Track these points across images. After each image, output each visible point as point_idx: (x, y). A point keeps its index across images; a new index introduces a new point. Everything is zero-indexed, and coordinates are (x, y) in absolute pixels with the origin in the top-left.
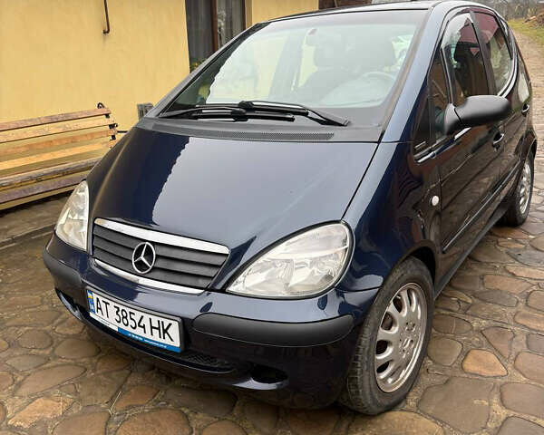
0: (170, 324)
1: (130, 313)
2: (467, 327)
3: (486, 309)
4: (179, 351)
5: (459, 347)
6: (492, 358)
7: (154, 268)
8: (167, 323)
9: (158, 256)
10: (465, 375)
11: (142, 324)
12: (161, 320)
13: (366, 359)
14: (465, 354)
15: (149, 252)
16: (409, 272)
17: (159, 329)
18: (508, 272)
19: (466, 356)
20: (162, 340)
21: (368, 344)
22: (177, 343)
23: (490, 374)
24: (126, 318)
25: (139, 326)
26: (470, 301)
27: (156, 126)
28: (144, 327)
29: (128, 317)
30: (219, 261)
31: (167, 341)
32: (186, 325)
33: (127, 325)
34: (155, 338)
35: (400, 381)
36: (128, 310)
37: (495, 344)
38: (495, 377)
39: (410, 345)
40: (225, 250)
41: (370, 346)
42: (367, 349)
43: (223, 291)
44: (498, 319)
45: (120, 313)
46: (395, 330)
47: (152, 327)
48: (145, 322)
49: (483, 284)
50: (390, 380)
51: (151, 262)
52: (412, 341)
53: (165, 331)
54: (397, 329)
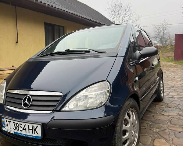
0: (37, 127)
1: (20, 124)
2: (152, 132)
3: (157, 126)
4: (40, 139)
5: (150, 138)
7: (31, 105)
9: (33, 100)
11: (25, 129)
12: (33, 125)
15: (29, 99)
16: (132, 103)
17: (32, 129)
18: (162, 114)
19: (154, 141)
20: (33, 135)
22: (40, 135)
24: (18, 127)
25: (24, 129)
26: (151, 124)
27: (34, 60)
28: (26, 130)
29: (19, 127)
30: (58, 99)
32: (44, 127)
33: (18, 130)
34: (30, 134)
36: (19, 123)
37: (163, 136)
39: (134, 134)
40: (61, 94)
43: (60, 110)
44: (162, 128)
45: (15, 125)
47: (29, 129)
48: (27, 127)
49: (154, 118)
52: (135, 132)
53: (35, 130)
54: (129, 125)
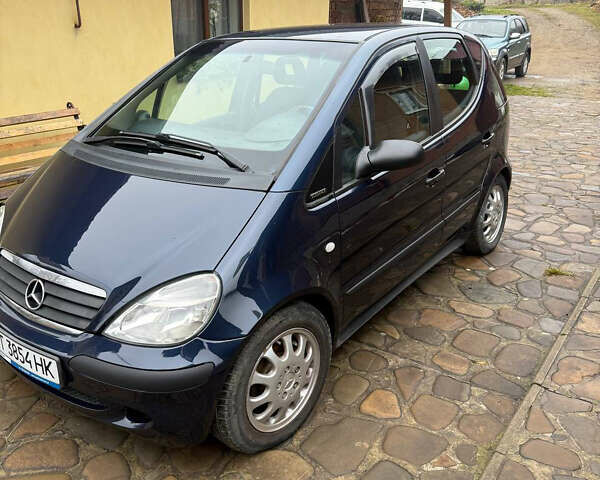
0: (51, 363)
1: (19, 348)
2: (382, 364)
3: (409, 347)
4: (58, 388)
5: (366, 385)
6: (393, 399)
7: (43, 306)
8: (48, 361)
9: (46, 294)
10: (359, 416)
11: (28, 360)
12: (43, 357)
13: (233, 403)
14: (368, 393)
15: (39, 289)
16: (290, 319)
17: (41, 365)
18: (450, 307)
19: (368, 396)
20: (45, 376)
21: (235, 390)
22: (57, 380)
23: (384, 415)
24: (16, 352)
26: (398, 337)
27: (78, 151)
28: (30, 362)
29: (18, 352)
30: (98, 304)
31: (49, 378)
32: (64, 364)
33: (17, 359)
34: (39, 373)
35: (285, 422)
36: (16, 345)
37: (401, 385)
38: (387, 419)
39: (294, 387)
40: (103, 294)
41: (238, 391)
42: (234, 394)
43: (99, 333)
44: (416, 358)
45: (11, 347)
46: (272, 374)
47: (36, 364)
48: (31, 358)
49: (419, 319)
50: (273, 421)
51: (40, 299)
52: (297, 383)
53: (47, 368)
54: (275, 373)
